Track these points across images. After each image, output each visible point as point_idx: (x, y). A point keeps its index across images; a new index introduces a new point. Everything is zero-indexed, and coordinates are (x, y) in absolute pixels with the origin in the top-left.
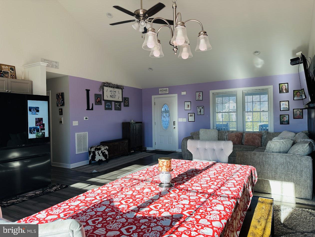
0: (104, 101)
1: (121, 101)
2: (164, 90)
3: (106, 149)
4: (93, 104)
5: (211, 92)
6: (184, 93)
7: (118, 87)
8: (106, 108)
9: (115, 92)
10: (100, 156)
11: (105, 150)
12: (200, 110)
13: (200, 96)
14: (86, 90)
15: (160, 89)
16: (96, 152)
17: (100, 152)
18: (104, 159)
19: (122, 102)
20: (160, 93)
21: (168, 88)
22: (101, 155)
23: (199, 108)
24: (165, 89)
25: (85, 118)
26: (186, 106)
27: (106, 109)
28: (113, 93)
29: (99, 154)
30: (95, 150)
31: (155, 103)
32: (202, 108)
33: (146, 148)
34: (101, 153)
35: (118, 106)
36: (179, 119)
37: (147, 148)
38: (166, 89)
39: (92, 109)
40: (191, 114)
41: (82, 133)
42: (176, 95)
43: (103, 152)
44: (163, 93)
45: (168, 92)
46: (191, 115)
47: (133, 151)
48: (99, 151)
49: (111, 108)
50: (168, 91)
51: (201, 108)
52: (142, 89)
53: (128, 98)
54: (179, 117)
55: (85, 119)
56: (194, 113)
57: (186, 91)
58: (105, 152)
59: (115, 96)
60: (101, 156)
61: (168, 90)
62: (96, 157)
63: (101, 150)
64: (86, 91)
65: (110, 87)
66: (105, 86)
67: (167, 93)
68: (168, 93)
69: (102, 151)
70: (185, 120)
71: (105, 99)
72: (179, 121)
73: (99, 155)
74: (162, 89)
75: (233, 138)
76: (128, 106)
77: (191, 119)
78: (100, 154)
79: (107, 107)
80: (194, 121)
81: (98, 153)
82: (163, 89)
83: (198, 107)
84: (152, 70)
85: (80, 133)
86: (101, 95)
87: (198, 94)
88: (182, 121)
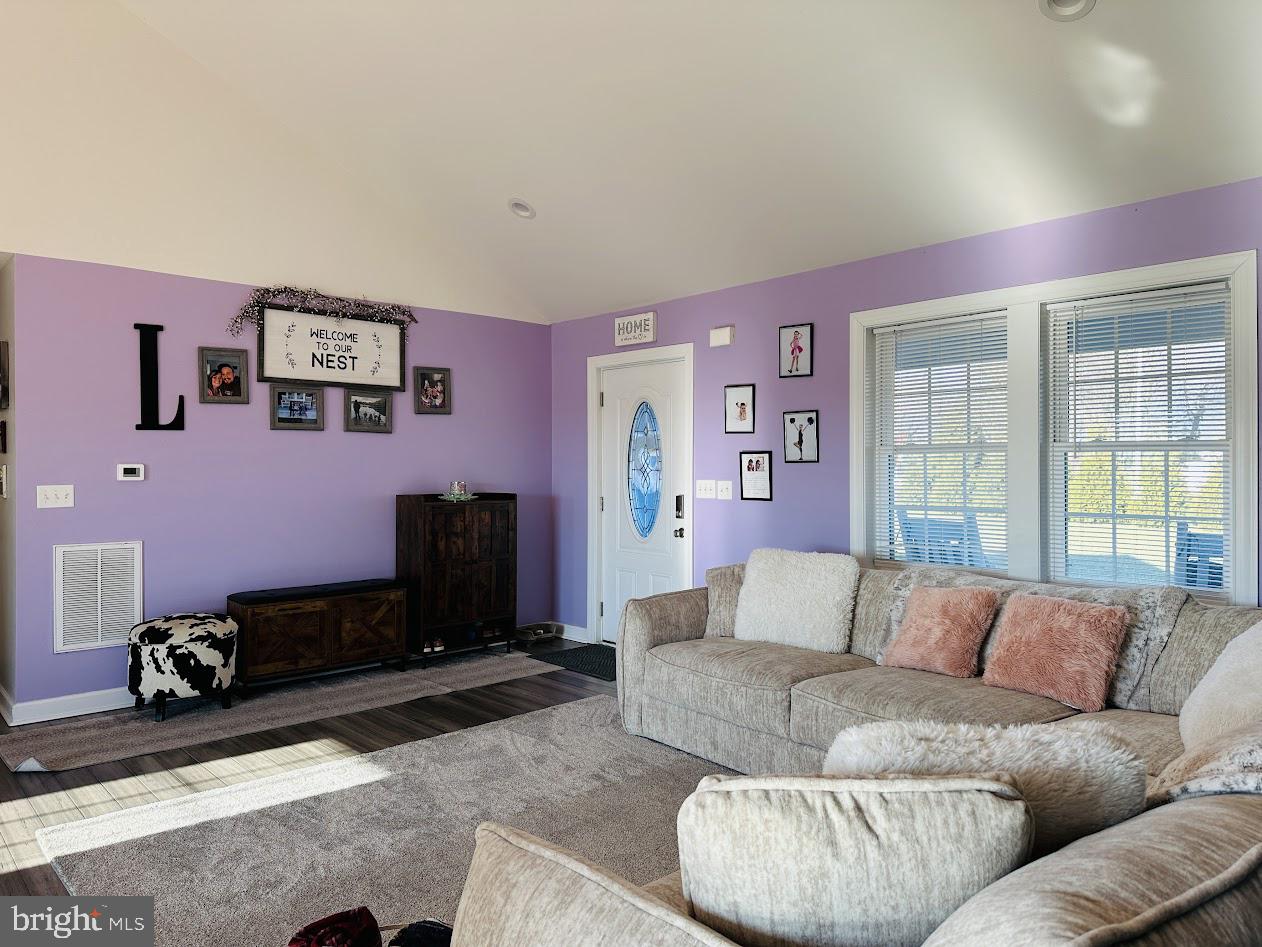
0: (266, 386)
1: (397, 383)
2: (636, 324)
3: (200, 639)
4: (181, 398)
5: (859, 322)
6: (720, 337)
7: (364, 312)
8: (281, 420)
9: (352, 337)
10: (163, 673)
11: (192, 640)
12: (801, 435)
13: (801, 350)
14: (137, 326)
15: (618, 321)
16: (145, 651)
17: (162, 650)
18: (184, 689)
19: (402, 388)
20: (618, 342)
21: (650, 315)
22: (168, 665)
23: (792, 421)
24: (638, 318)
25: (121, 468)
26: (733, 411)
27: (278, 424)
28: (338, 342)
29: (155, 661)
30: (142, 637)
31: (605, 395)
32: (810, 421)
33: (560, 630)
34: (168, 656)
35: (371, 411)
36: (699, 482)
37: (567, 627)
38: (643, 317)
39: (178, 424)
40: (754, 457)
41: (99, 547)
42: (686, 350)
43: (178, 651)
44: (633, 342)
45: (649, 337)
46: (754, 464)
47: (437, 649)
48: (156, 646)
49: (315, 421)
50: (651, 330)
51: (801, 419)
52: (550, 326)
53: (446, 372)
54: (701, 472)
55: (120, 476)
56: (770, 453)
57: (732, 326)
58: (192, 655)
59: (349, 362)
60: (168, 672)
61: (651, 323)
62: (143, 674)
63: (169, 642)
64: (137, 333)
65: (308, 311)
66: (269, 308)
67: (644, 340)
68: (651, 340)
69: (172, 650)
70: (724, 490)
71: (268, 373)
72: (698, 496)
73: (159, 669)
74: (626, 320)
75: (927, 622)
76: (445, 409)
77: (756, 484)
78: (161, 662)
79: (284, 414)
80: (771, 499)
81: (152, 654)
82: (632, 319)
83: (788, 417)
84: (527, 214)
85: (84, 547)
86: (245, 352)
87: (788, 335)
88: (714, 497)
